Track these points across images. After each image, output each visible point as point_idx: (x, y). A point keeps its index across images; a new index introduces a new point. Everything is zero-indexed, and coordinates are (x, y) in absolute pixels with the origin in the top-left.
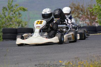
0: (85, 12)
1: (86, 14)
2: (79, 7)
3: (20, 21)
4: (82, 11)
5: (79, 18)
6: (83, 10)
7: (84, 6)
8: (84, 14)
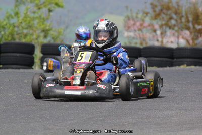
0: (182, 16)
1: (183, 20)
2: (170, 4)
3: (48, 28)
4: (176, 13)
5: (170, 28)
6: (178, 11)
7: (180, 3)
8: (181, 19)
